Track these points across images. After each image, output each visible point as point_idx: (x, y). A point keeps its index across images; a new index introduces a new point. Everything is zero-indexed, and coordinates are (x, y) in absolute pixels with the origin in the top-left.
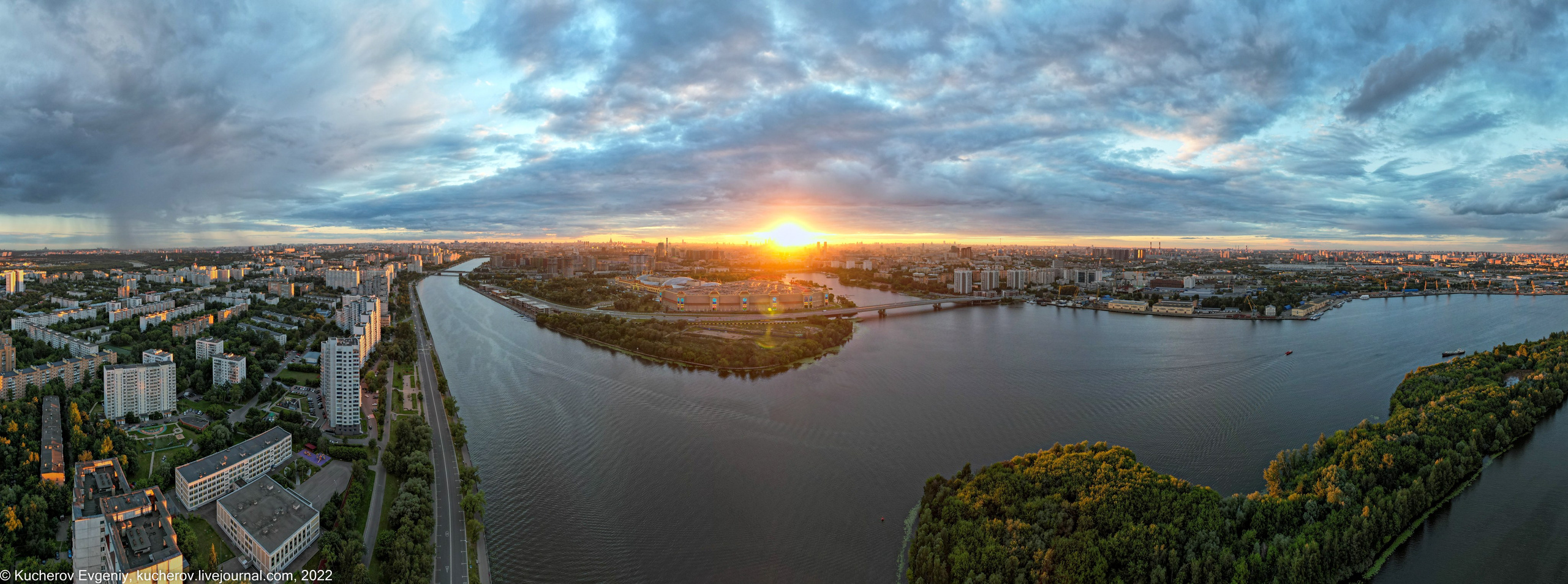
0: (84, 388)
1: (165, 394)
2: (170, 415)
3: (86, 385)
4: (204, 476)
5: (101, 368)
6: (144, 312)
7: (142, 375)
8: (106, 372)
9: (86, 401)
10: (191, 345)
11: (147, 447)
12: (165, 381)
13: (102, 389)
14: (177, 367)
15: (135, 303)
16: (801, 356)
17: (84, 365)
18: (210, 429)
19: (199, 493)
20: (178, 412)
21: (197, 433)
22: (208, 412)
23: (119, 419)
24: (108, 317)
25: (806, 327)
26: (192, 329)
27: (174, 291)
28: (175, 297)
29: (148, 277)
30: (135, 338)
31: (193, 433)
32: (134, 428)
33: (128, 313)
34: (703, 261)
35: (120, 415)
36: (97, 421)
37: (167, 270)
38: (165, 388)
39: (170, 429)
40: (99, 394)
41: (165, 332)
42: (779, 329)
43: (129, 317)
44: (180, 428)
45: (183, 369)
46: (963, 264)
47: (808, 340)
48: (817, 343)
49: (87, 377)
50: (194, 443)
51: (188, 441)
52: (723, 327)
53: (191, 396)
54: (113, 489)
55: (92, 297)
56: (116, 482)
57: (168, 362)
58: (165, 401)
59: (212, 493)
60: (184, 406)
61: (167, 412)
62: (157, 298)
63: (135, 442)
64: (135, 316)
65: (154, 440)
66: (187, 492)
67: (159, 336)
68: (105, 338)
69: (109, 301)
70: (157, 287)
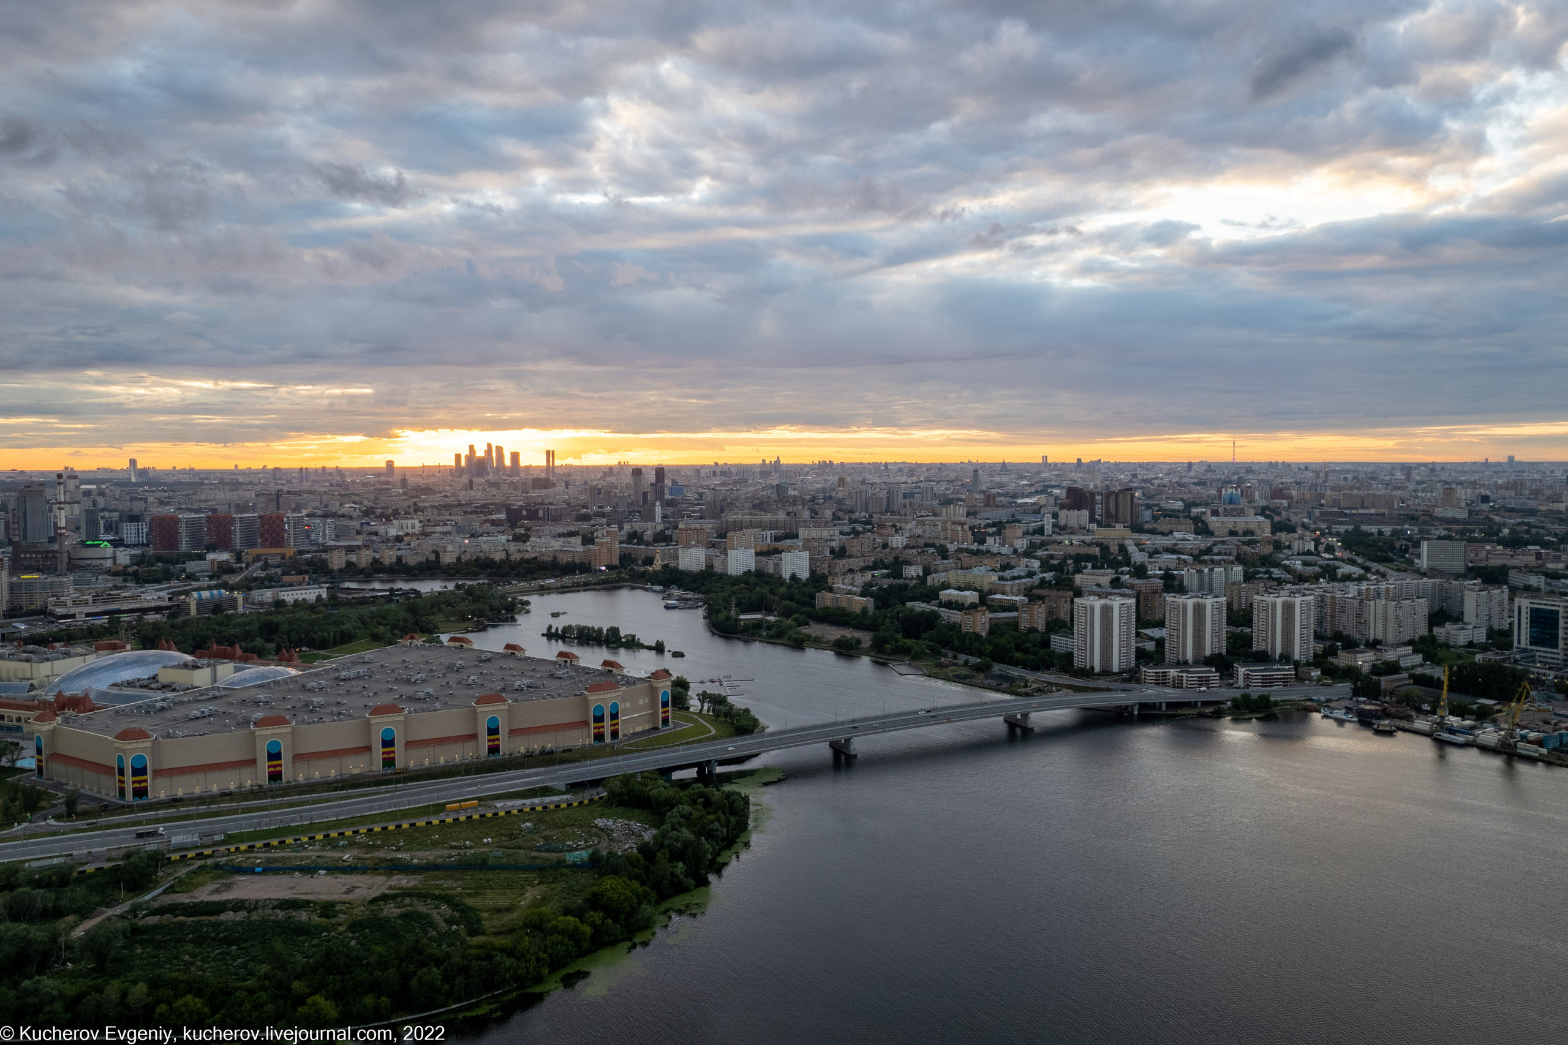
16: (585, 945)
25: (600, 822)
34: (224, 556)
42: (512, 836)
46: (1104, 548)
47: (609, 883)
48: (636, 885)
52: (312, 853)
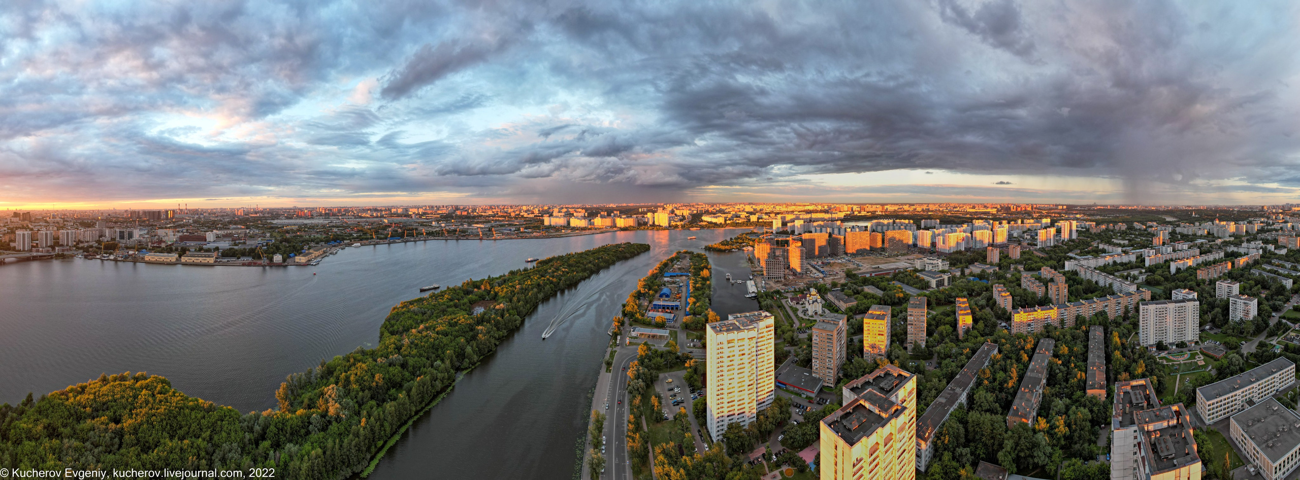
0: (1124, 320)
1: (1190, 327)
2: (1193, 345)
3: (1125, 317)
4: (1220, 396)
5: (1138, 304)
6: (1174, 258)
7: (1171, 310)
8: (1141, 307)
9: (1125, 331)
10: (1212, 286)
11: (1173, 370)
12: (1190, 316)
13: (1138, 322)
14: (1200, 304)
15: (1166, 250)
17: (1124, 301)
18: (1226, 357)
19: (1216, 410)
20: (1200, 343)
21: (1215, 360)
22: (1225, 343)
23: (1151, 346)
24: (1144, 261)
26: (1214, 272)
27: (1199, 241)
28: (1200, 247)
29: (1178, 230)
30: (1166, 279)
31: (1212, 360)
32: (1163, 354)
33: (1161, 259)
35: (1152, 343)
36: (1134, 348)
37: (1194, 224)
38: (1190, 322)
39: (1193, 356)
40: (1136, 325)
41: (1191, 275)
43: (1161, 262)
44: (1201, 356)
45: (1205, 306)
49: (1127, 311)
50: (1213, 368)
51: (1208, 367)
53: (1211, 329)
54: (1145, 404)
55: (1132, 245)
56: (1148, 398)
57: (1193, 300)
58: (1190, 332)
59: (1227, 410)
60: (1205, 338)
61: (1191, 341)
62: (1185, 247)
63: (1164, 366)
64: (1166, 261)
65: (1179, 365)
66: (1205, 409)
67: (1186, 279)
68: (1142, 278)
69: (1146, 248)
70: (1185, 238)
